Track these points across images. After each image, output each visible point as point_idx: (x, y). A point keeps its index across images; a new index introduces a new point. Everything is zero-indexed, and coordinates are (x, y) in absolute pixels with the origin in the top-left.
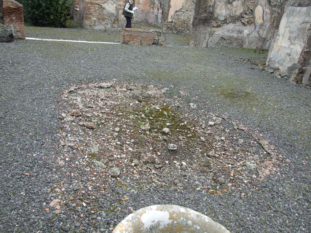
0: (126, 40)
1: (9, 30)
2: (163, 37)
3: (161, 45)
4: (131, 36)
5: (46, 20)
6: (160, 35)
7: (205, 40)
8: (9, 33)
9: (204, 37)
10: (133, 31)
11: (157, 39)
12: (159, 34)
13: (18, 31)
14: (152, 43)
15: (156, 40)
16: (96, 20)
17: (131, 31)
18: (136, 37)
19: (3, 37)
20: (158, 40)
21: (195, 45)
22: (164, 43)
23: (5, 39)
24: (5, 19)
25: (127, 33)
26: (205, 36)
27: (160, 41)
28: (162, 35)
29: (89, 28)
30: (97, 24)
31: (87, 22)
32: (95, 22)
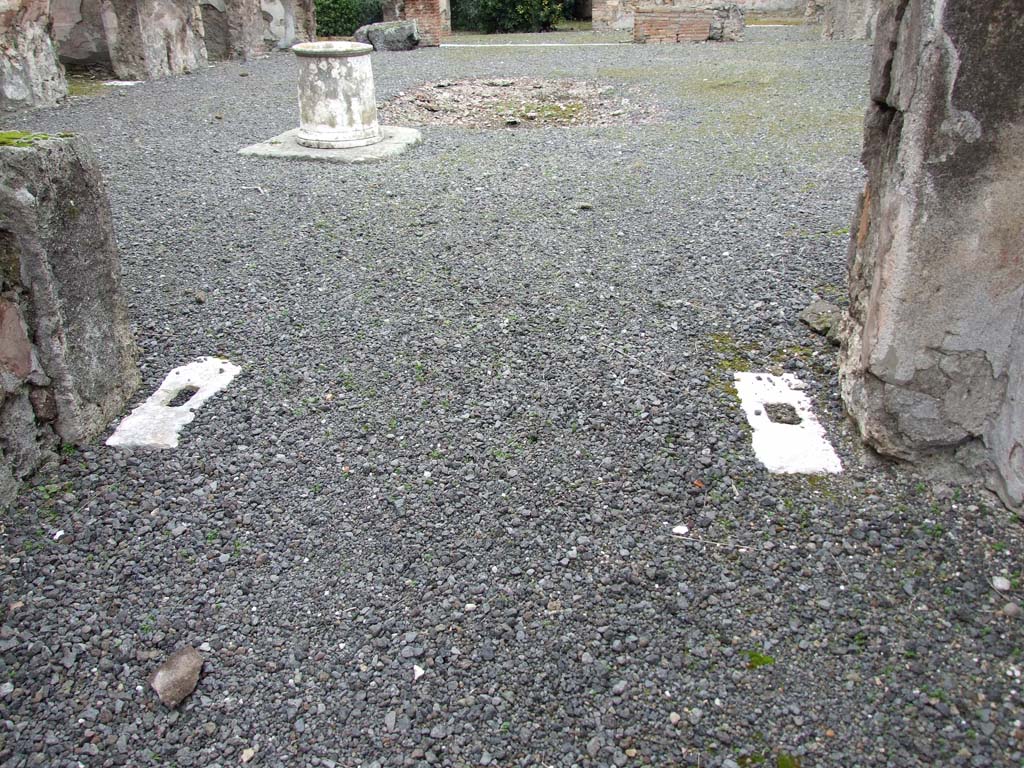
0: (640, 34)
1: (407, 27)
2: (735, 21)
3: (732, 40)
4: (651, 23)
5: (510, 19)
6: (728, 17)
7: (859, 18)
8: (407, 32)
9: (858, 11)
10: (657, 12)
11: (719, 26)
12: (724, 14)
13: (426, 32)
14: (706, 36)
15: (715, 28)
16: (617, 7)
17: (652, 12)
18: (664, 25)
19: (399, 42)
20: (723, 28)
21: (832, 35)
22: (740, 34)
23: (400, 45)
24: (406, 10)
25: (643, 18)
26: (860, 8)
27: (726, 31)
28: (730, 15)
29: (600, 27)
30: (619, 15)
31: (596, 13)
32: (615, 10)
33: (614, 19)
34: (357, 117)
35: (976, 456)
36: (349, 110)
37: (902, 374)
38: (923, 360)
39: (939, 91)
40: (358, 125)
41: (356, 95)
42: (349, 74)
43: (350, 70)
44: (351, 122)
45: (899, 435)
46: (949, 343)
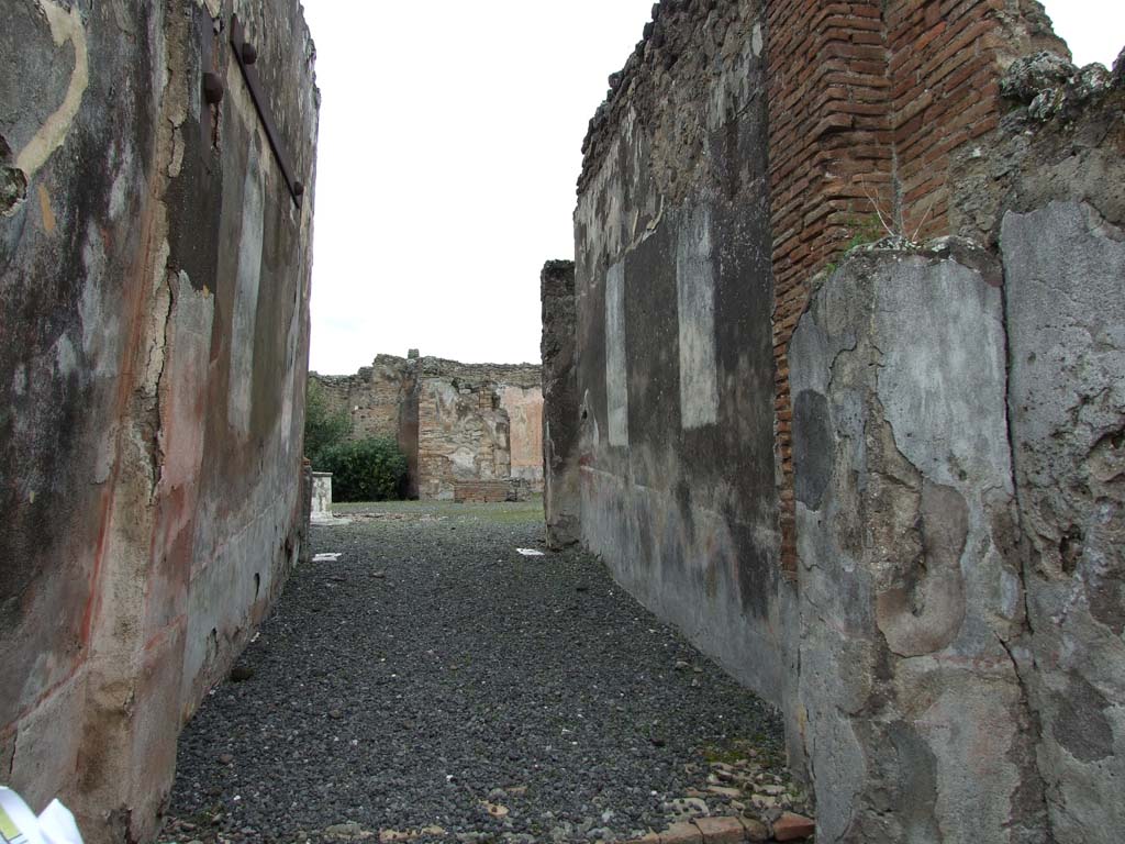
0: (459, 497)
3: (523, 501)
4: (467, 490)
6: (519, 486)
11: (513, 492)
12: (517, 484)
14: (504, 498)
16: (438, 484)
18: (477, 491)
20: (517, 493)
28: (523, 486)
30: (440, 490)
31: (422, 489)
32: (437, 486)
33: (436, 493)
34: (324, 507)
35: (578, 546)
36: (320, 503)
37: (555, 522)
38: (559, 518)
39: (551, 450)
40: (324, 511)
41: (325, 496)
42: (322, 486)
43: (323, 483)
44: (321, 510)
45: (558, 541)
46: (565, 513)
